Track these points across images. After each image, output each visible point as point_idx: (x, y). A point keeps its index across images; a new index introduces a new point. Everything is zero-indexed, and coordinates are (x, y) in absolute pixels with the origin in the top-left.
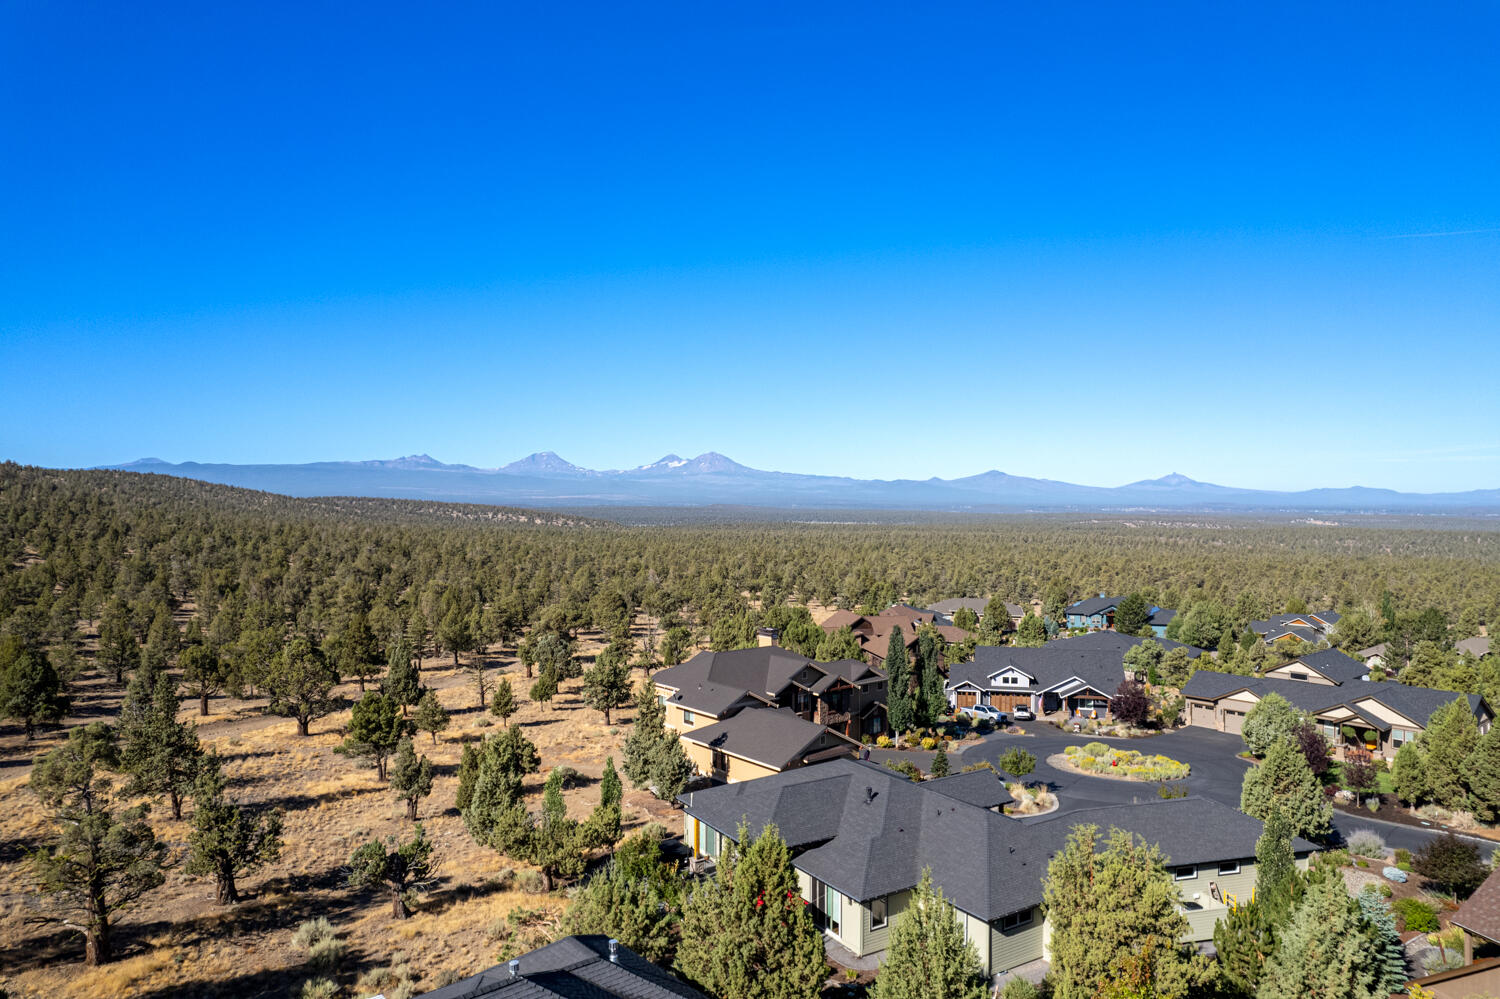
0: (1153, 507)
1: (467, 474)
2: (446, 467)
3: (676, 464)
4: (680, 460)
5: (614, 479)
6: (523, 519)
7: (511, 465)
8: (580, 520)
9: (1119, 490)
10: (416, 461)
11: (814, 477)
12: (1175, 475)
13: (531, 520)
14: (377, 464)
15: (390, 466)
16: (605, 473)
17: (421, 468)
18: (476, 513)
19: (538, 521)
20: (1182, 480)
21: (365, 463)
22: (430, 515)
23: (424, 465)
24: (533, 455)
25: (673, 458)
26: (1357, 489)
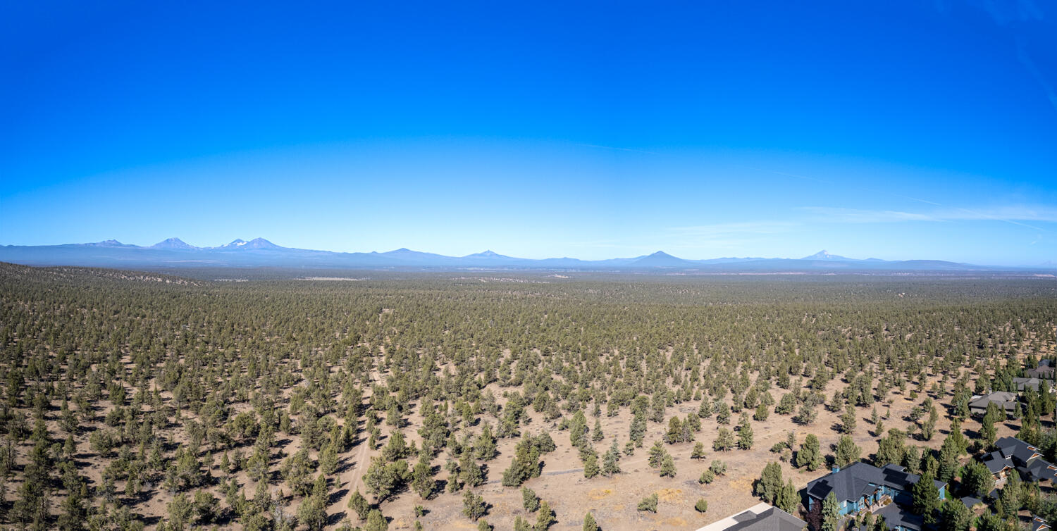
0: (481, 267)
1: (136, 250)
2: (125, 246)
3: (241, 244)
4: (243, 242)
5: (209, 252)
6: (160, 280)
7: (157, 245)
8: (191, 281)
9: (464, 258)
10: (110, 243)
11: (312, 251)
12: (489, 251)
13: (164, 280)
14: (92, 245)
15: (97, 245)
16: (204, 249)
17: (113, 247)
18: (134, 276)
19: (168, 281)
20: (492, 254)
21: (86, 244)
22: (110, 278)
23: (114, 244)
24: (168, 240)
25: (239, 241)
26: (565, 259)
